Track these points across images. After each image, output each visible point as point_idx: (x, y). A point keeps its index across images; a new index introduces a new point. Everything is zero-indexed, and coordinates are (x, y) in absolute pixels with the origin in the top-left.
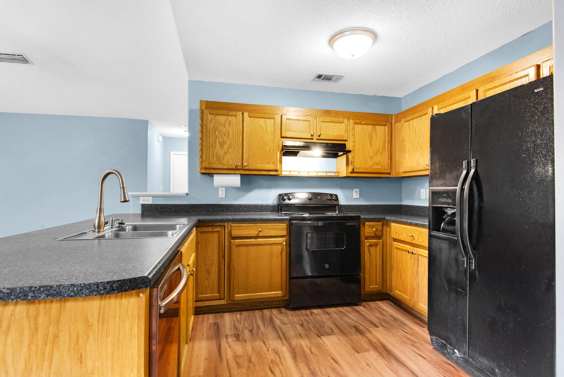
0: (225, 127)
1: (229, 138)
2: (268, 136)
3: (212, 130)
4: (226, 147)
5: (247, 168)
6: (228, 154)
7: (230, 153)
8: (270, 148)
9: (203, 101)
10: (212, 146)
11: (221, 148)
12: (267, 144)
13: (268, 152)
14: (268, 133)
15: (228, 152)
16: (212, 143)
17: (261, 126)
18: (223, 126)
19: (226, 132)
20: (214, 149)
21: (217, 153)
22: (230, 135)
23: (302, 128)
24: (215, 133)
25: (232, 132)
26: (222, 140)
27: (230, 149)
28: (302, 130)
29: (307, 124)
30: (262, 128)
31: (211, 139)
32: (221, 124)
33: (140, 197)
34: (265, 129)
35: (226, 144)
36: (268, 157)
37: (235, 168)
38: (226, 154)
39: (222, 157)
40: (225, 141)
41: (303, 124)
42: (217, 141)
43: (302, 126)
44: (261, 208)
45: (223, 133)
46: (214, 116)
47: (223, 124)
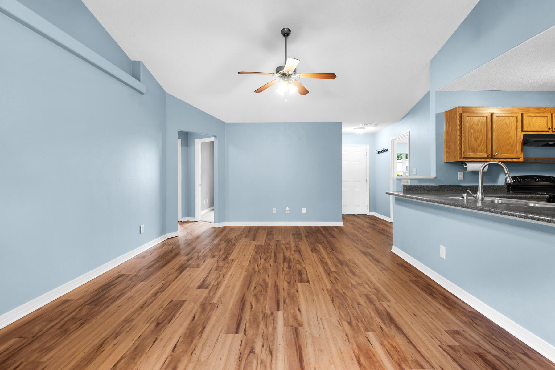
0: (478, 126)
1: (481, 134)
2: (512, 131)
3: (469, 129)
4: (479, 141)
5: (496, 156)
6: (481, 147)
7: (482, 145)
8: (514, 140)
9: (461, 107)
10: (469, 140)
11: (475, 142)
12: (511, 138)
13: (512, 144)
14: (512, 129)
15: (481, 145)
16: (469, 138)
17: (506, 123)
18: (476, 125)
19: (479, 129)
20: (470, 143)
21: (472, 146)
22: (482, 132)
23: (540, 123)
24: (471, 130)
25: (484, 129)
26: (476, 136)
27: (482, 142)
28: (540, 124)
29: (544, 119)
30: (507, 125)
31: (468, 135)
32: (475, 123)
33: (402, 180)
34: (509, 126)
35: (479, 139)
36: (512, 147)
37: (487, 157)
38: (479, 146)
39: (476, 149)
40: (478, 136)
41: (540, 119)
42: (472, 137)
43: (540, 121)
44: (493, 188)
45: (477, 131)
46: (470, 117)
47: (476, 124)
